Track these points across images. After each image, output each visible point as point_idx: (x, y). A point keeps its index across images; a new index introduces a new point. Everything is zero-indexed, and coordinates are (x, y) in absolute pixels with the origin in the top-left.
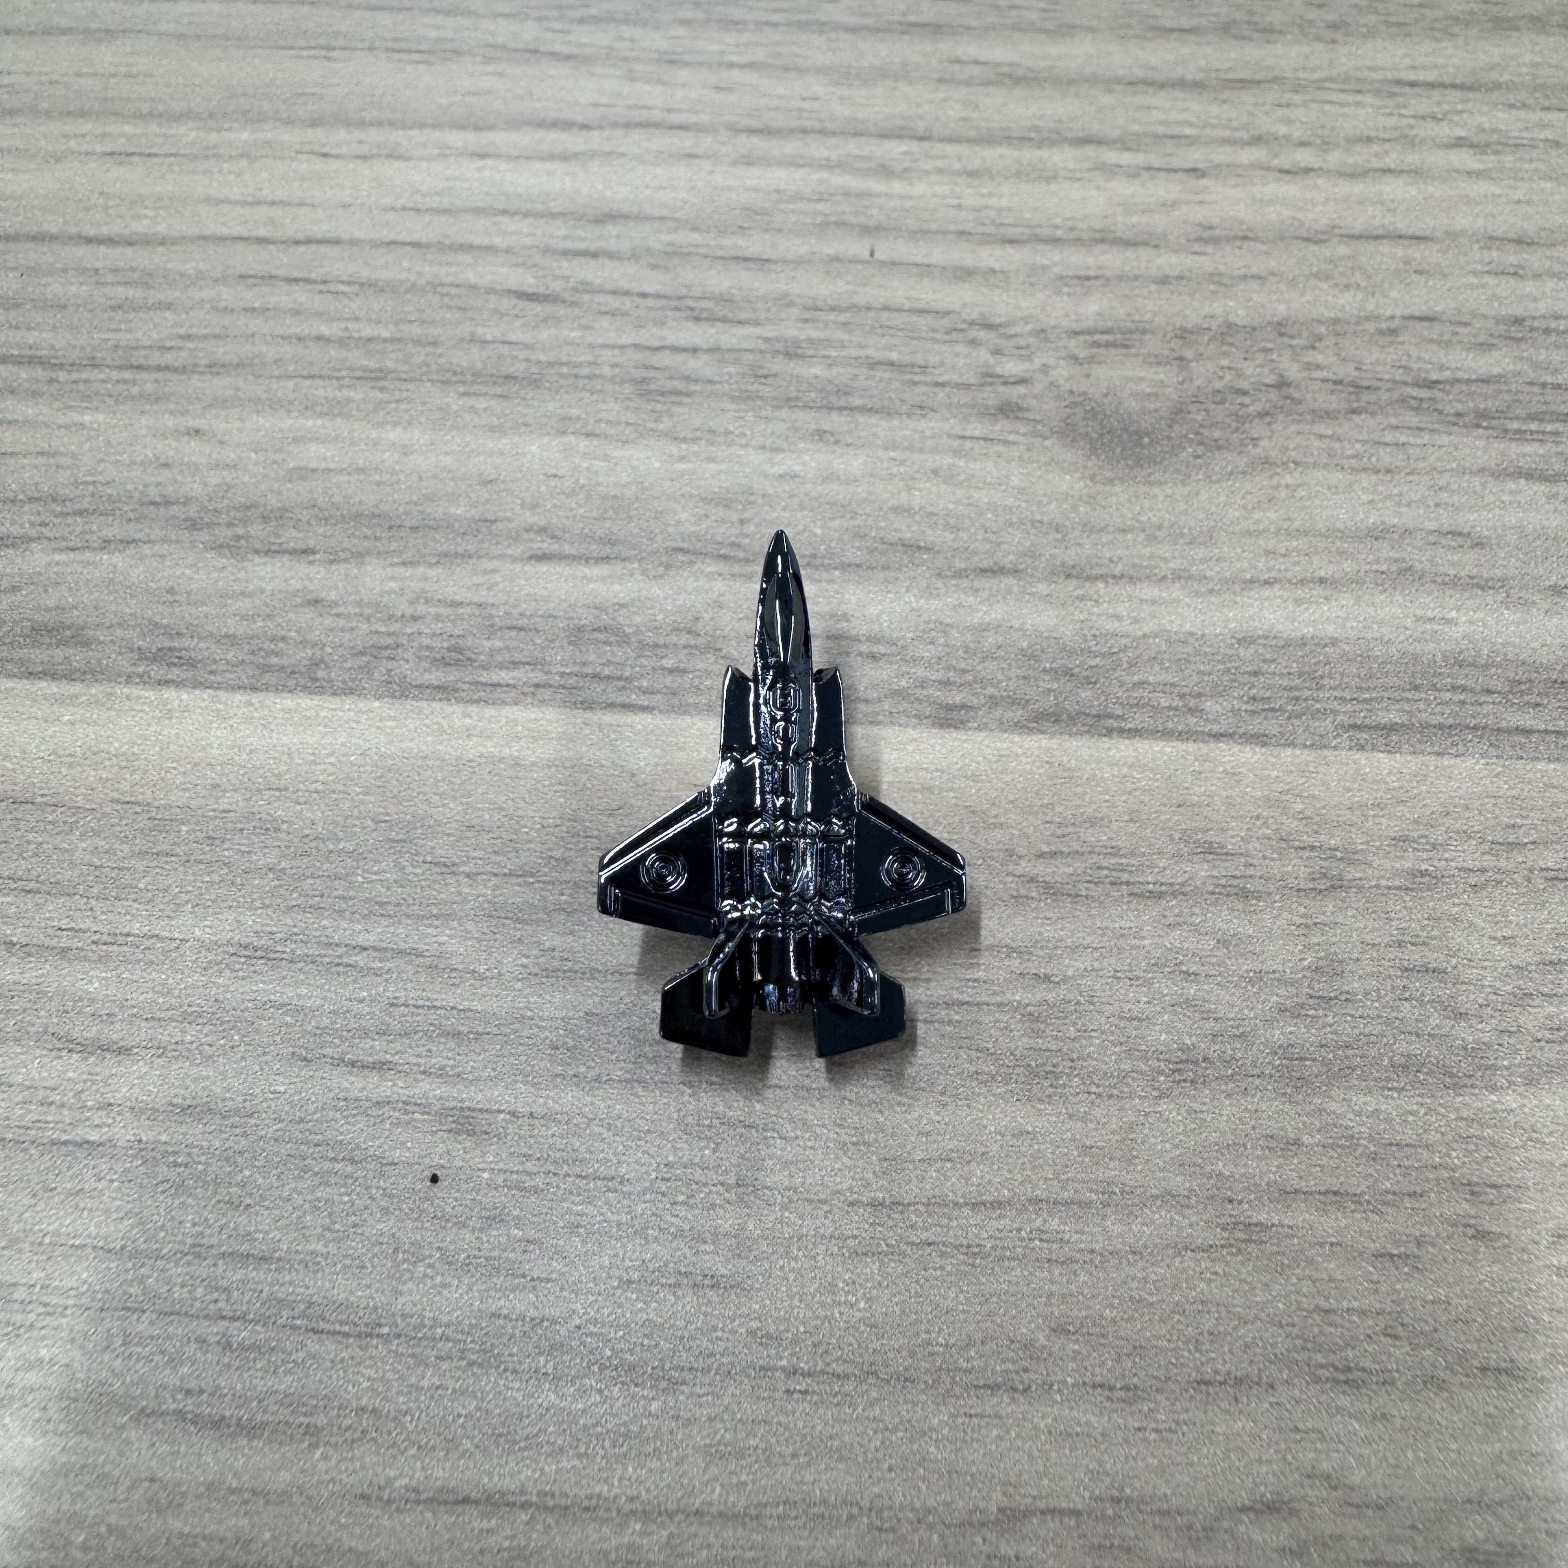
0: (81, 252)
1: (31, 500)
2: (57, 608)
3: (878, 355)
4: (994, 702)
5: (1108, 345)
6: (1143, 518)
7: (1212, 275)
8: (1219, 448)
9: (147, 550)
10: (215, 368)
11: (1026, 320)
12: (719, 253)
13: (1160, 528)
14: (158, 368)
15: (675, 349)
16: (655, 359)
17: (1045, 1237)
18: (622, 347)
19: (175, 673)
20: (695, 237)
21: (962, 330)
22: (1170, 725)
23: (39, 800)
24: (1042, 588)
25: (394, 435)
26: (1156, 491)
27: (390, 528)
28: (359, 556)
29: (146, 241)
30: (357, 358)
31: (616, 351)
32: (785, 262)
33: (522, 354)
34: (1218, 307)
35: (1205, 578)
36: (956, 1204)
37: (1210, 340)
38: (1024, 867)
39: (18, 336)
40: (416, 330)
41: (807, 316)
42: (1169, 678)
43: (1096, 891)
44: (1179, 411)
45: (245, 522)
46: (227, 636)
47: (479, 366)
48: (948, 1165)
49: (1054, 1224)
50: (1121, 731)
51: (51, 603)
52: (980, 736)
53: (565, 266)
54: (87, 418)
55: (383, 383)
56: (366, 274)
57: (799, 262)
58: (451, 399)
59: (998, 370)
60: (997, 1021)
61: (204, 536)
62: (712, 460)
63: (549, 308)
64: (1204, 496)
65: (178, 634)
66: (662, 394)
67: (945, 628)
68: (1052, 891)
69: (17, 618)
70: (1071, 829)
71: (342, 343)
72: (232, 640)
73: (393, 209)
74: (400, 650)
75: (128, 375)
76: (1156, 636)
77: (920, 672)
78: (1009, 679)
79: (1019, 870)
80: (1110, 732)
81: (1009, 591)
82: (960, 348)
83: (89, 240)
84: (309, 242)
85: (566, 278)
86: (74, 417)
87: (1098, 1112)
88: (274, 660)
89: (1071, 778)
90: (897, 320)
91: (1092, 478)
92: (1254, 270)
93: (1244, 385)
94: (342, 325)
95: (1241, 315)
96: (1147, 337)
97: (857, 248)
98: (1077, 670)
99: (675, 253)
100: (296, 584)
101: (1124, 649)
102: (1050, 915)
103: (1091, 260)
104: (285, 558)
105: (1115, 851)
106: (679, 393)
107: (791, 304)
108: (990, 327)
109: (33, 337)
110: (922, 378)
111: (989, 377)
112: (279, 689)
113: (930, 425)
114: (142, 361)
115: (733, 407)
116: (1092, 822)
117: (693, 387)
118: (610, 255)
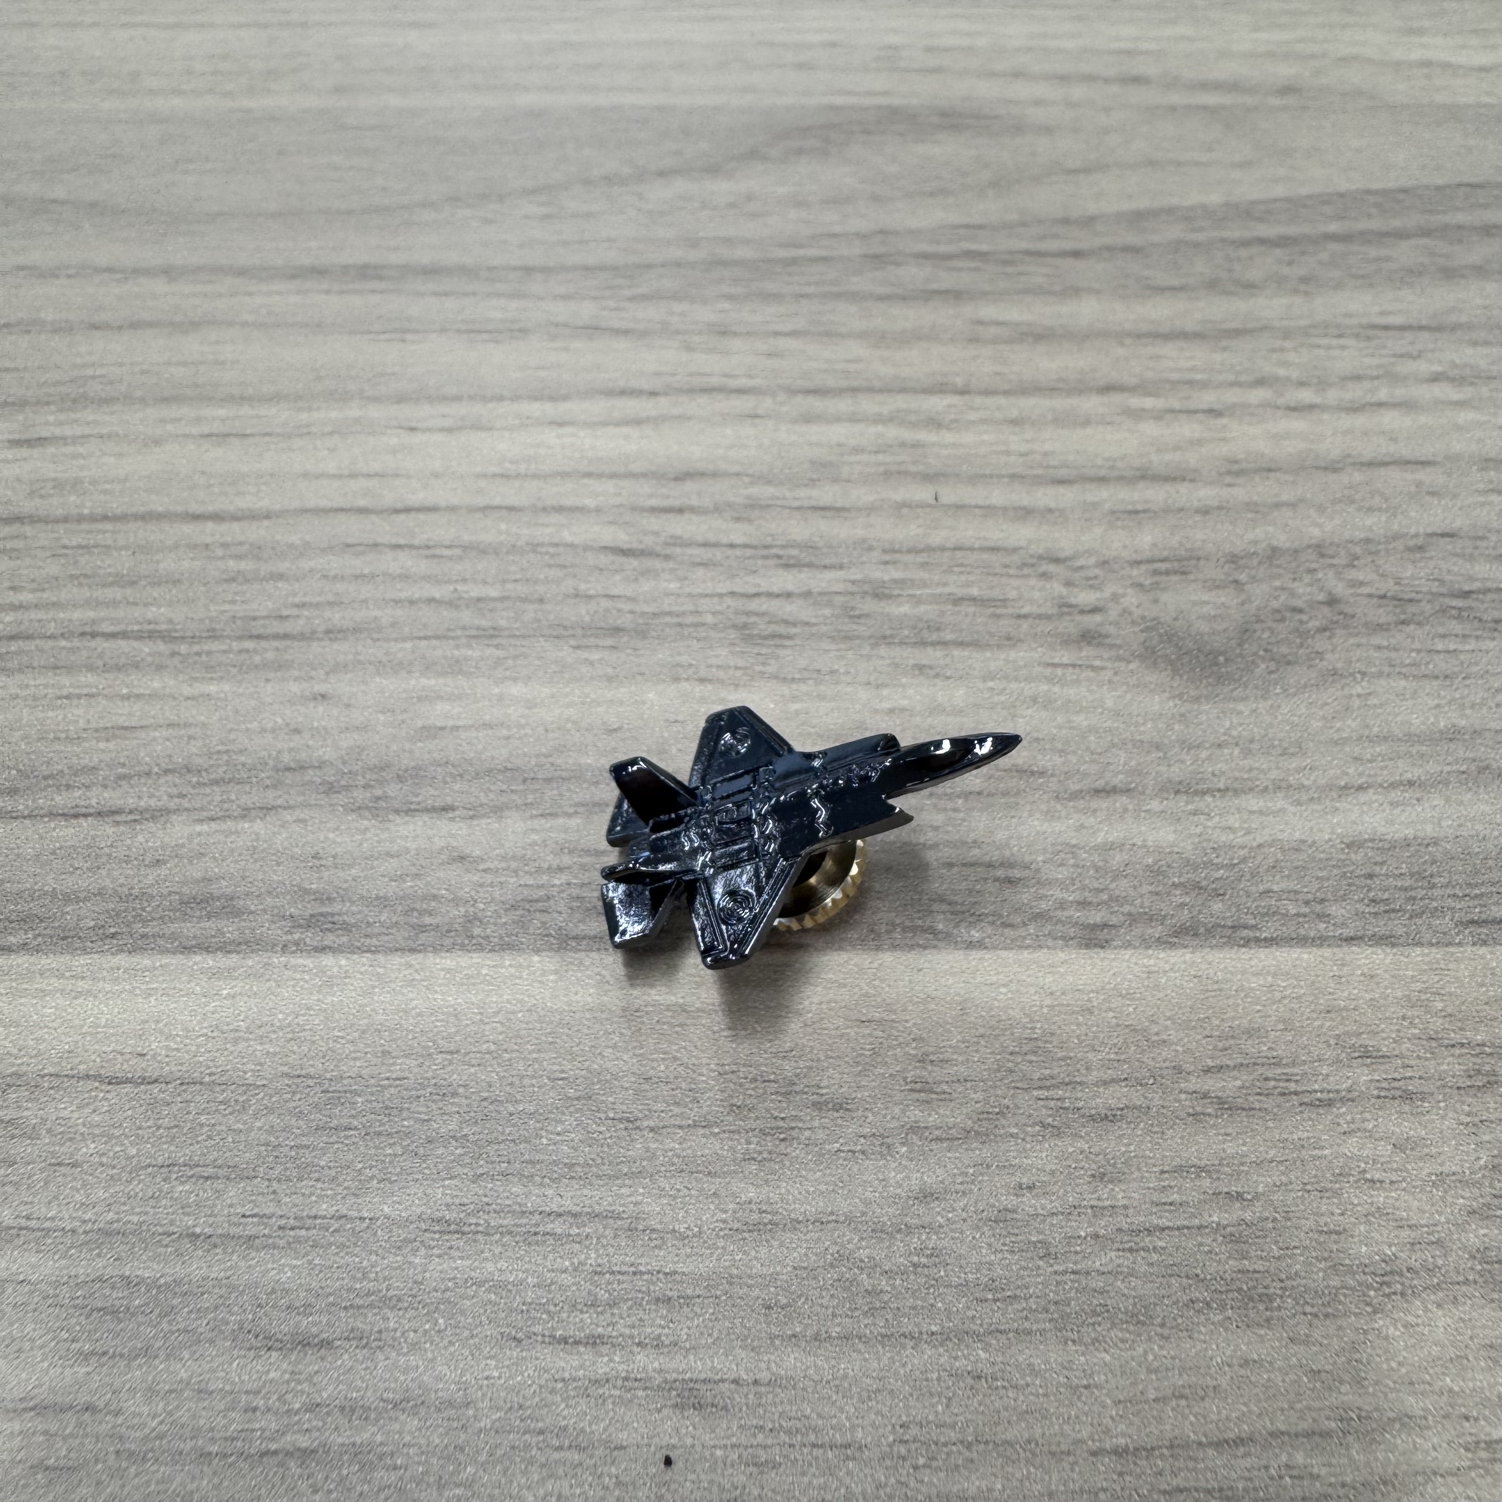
0: (188, 529)
1: (166, 772)
2: (204, 879)
3: (960, 592)
4: (1133, 919)
5: (1167, 573)
6: (1234, 733)
7: (1247, 504)
8: (1289, 663)
9: (288, 816)
10: (333, 633)
11: (1089, 552)
12: (796, 504)
13: (1251, 741)
14: (276, 637)
15: (770, 595)
16: (754, 605)
17: (1295, 1473)
18: (721, 595)
19: (330, 939)
20: (770, 491)
21: (1033, 565)
22: (1302, 932)
23: (207, 1079)
24: (1155, 805)
25: (516, 690)
26: (1240, 707)
27: (525, 781)
28: (498, 810)
29: (252, 516)
30: (467, 616)
31: (716, 600)
32: (859, 509)
33: (627, 607)
34: (1259, 533)
35: (1304, 786)
36: (1200, 1444)
37: (1260, 563)
38: (1194, 1083)
39: (137, 612)
40: (521, 589)
41: (887, 557)
42: (1293, 885)
43: (1269, 1103)
44: (1245, 632)
45: (381, 782)
46: (378, 898)
47: (587, 619)
48: (1183, 1402)
49: (1300, 1458)
50: (1257, 940)
51: (198, 875)
52: (1127, 954)
53: (654, 523)
54: (213, 688)
55: (497, 641)
56: (466, 538)
57: (871, 509)
58: (565, 653)
59: (1073, 601)
60: (1200, 1245)
61: (341, 799)
62: (821, 697)
63: (649, 563)
64: (1285, 709)
65: (329, 899)
66: (765, 638)
67: (1073, 849)
68: (1225, 1106)
69: (165, 891)
70: (1231, 1042)
71: (451, 604)
72: (383, 902)
73: (485, 476)
74: (552, 902)
75: (249, 644)
76: (1270, 846)
77: (1058, 894)
78: (1141, 896)
79: (1191, 1087)
80: (1247, 943)
81: (1126, 810)
82: (1033, 582)
83: (197, 517)
84: (408, 510)
85: (657, 534)
86: (200, 688)
87: (1316, 1334)
88: (428, 920)
89: (1221, 990)
90: (973, 557)
91: (1180, 696)
92: (1284, 498)
93: (1298, 603)
94: (451, 588)
95: (1282, 540)
96: (1202, 562)
97: (923, 493)
98: (1204, 883)
99: (753, 505)
100: (439, 843)
101: (1244, 860)
102: (1230, 1130)
103: (1136, 496)
104: (426, 817)
105: (1277, 1062)
106: (781, 636)
107: (871, 548)
108: (1057, 561)
109: (152, 612)
110: (1004, 611)
111: (1065, 608)
112: (436, 949)
113: (1019, 655)
114: (262, 631)
115: (833, 647)
116: (1250, 1033)
117: (793, 630)
118: (692, 510)
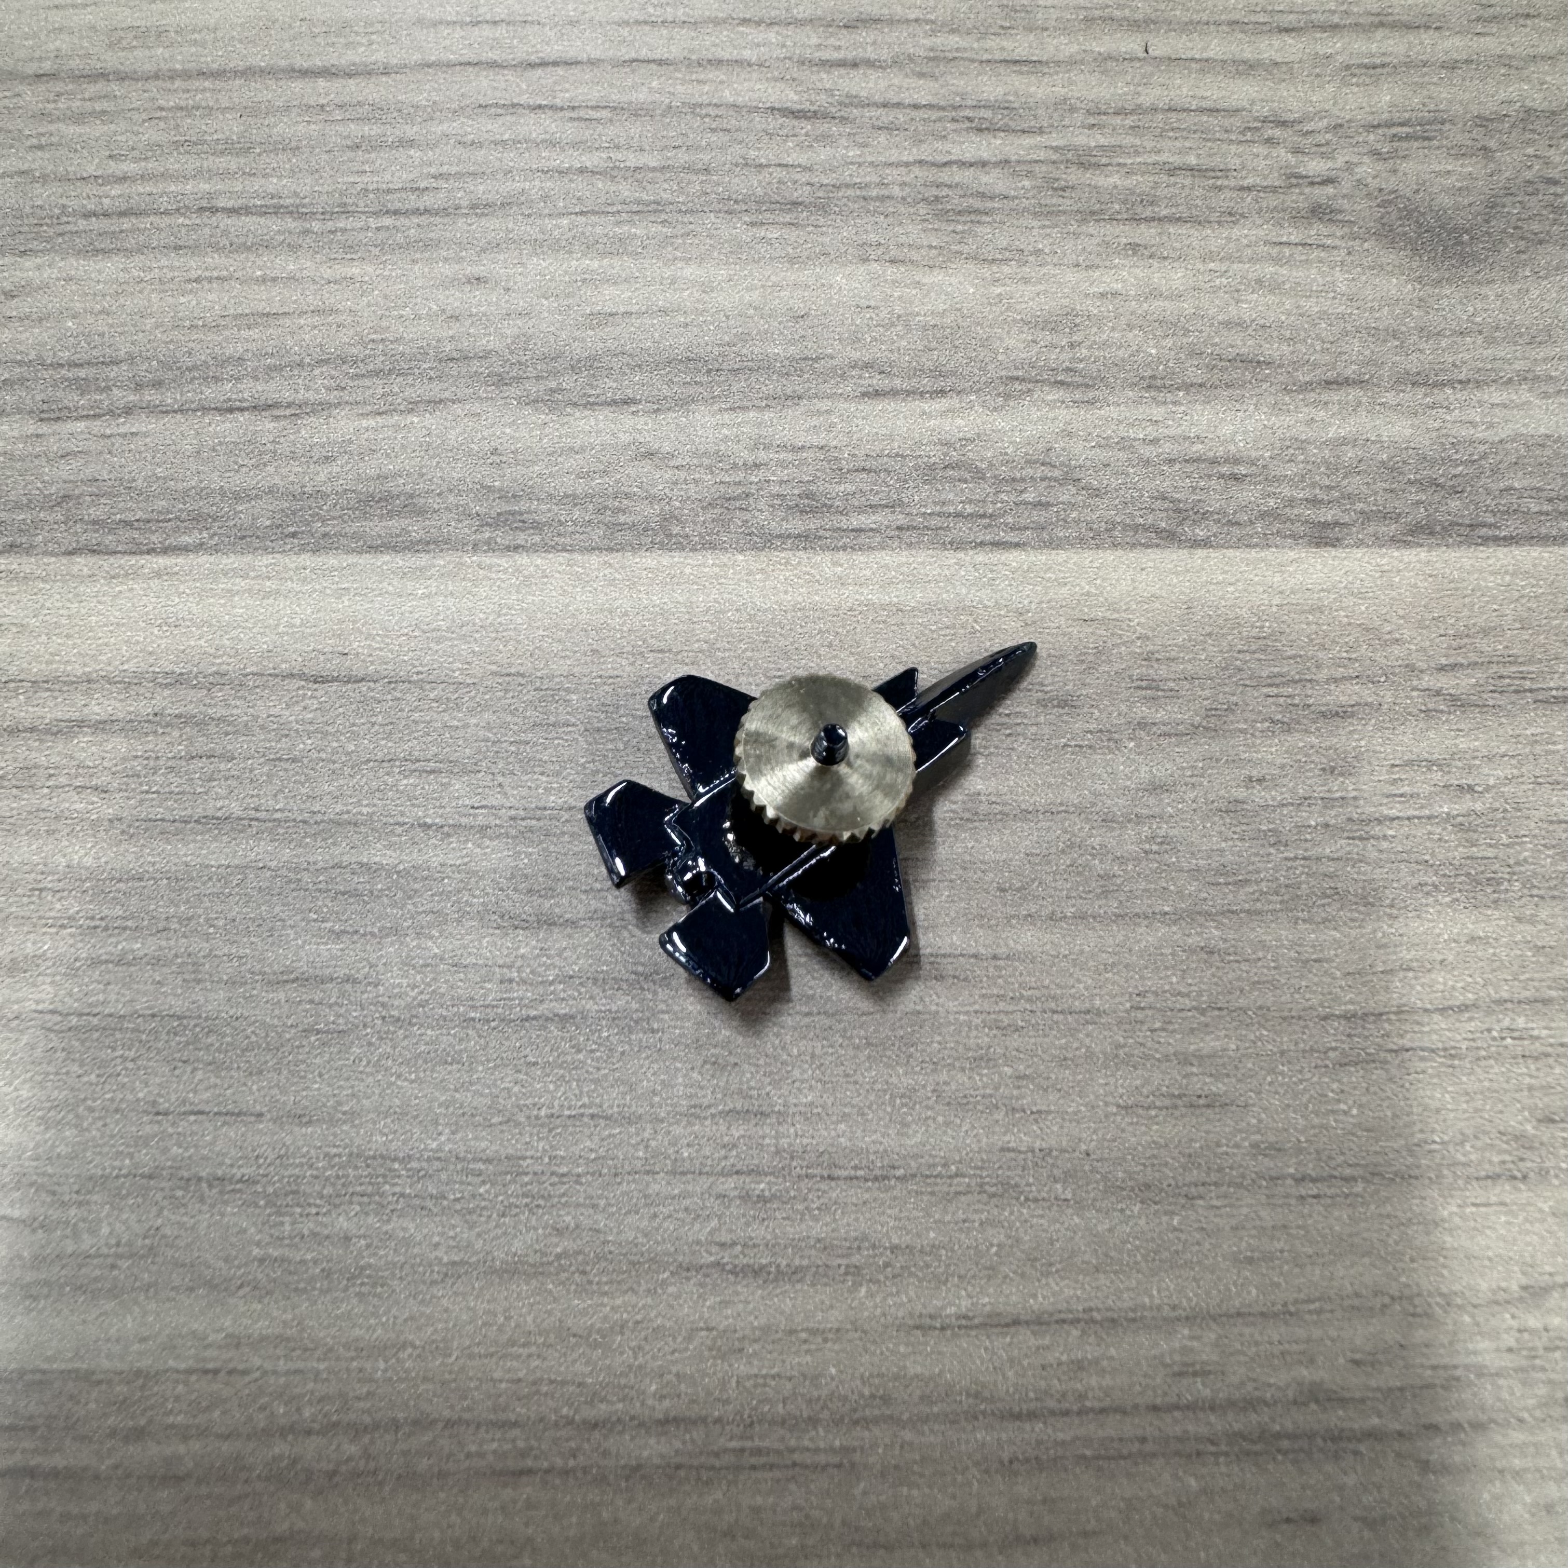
0: (297, 86)
1: (320, 363)
2: (379, 477)
3: (1176, 160)
4: (1366, 517)
5: (1408, 137)
6: (1478, 320)
7: (1500, 57)
8: (1541, 242)
9: (458, 409)
10: (479, 208)
11: (1321, 114)
12: (986, 57)
13: (1497, 328)
14: (417, 212)
15: (962, 164)
16: (945, 176)
17: (1516, 1034)
18: (907, 164)
19: (521, 538)
20: (954, 40)
21: (1257, 129)
22: (1543, 531)
23: (415, 677)
24: (1390, 397)
25: (689, 271)
26: (1485, 290)
27: (709, 371)
28: (684, 403)
29: (365, 72)
30: (626, 190)
31: (903, 170)
32: (1058, 63)
33: (804, 177)
34: (1512, 91)
35: (1551, 378)
36: (1426, 1010)
37: (1513, 126)
38: (1427, 681)
39: (257, 184)
40: (683, 157)
41: (1092, 120)
42: (1537, 482)
43: (1502, 700)
44: (1492, 205)
45: (555, 373)
46: (566, 496)
47: (760, 191)
48: (1411, 974)
49: (1521, 1022)
50: (1496, 540)
51: (372, 472)
52: (1358, 553)
53: (826, 79)
54: (355, 271)
55: (663, 216)
56: (616, 97)
57: (1072, 62)
58: (739, 229)
59: (1302, 170)
60: (1430, 833)
61: (512, 391)
62: (1026, 281)
63: (823, 127)
64: (1534, 293)
65: (514, 496)
66: (960, 213)
67: (1302, 444)
68: (1458, 703)
69: (340, 489)
70: (1466, 640)
71: (606, 174)
72: (572, 499)
73: (627, 23)
74: (751, 500)
75: (388, 221)
76: (1514, 440)
77: (1287, 492)
78: (1376, 493)
79: (1424, 685)
80: (1486, 541)
81: (1359, 404)
82: (1258, 149)
83: (305, 73)
84: (543, 64)
85: (829, 92)
86: (341, 270)
87: (1543, 914)
88: (622, 519)
89: (1457, 589)
90: (1190, 120)
91: (1419, 280)
92: (1542, 50)
93: (1554, 174)
94: (604, 155)
95: (1537, 100)
96: (1447, 126)
97: (1131, 44)
98: (1442, 480)
99: (937, 58)
100: (625, 438)
101: (1484, 456)
102: (1462, 726)
103: (1374, 48)
104: (607, 411)
105: (1513, 660)
106: (977, 212)
107: (1073, 110)
108: (1283, 124)
109: (273, 184)
110: (1226, 183)
111: (1294, 179)
112: (635, 548)
113: (1242, 232)
114: (398, 205)
115: (1035, 223)
116: (1485, 632)
117: (989, 205)
118: (870, 64)
